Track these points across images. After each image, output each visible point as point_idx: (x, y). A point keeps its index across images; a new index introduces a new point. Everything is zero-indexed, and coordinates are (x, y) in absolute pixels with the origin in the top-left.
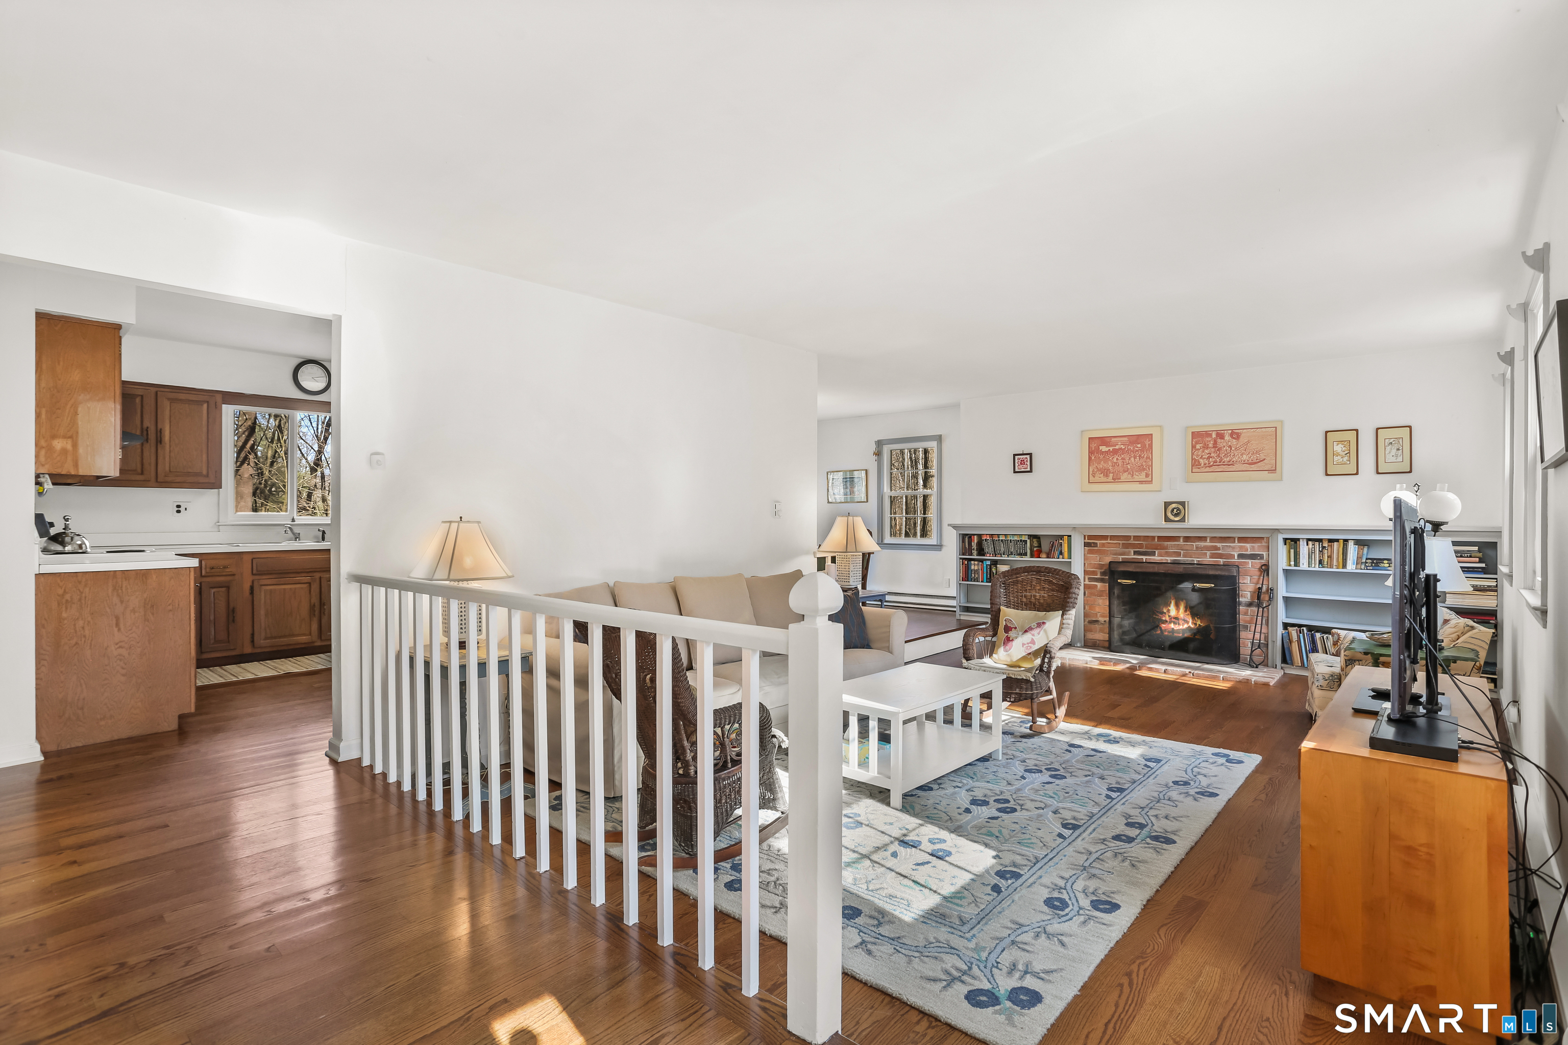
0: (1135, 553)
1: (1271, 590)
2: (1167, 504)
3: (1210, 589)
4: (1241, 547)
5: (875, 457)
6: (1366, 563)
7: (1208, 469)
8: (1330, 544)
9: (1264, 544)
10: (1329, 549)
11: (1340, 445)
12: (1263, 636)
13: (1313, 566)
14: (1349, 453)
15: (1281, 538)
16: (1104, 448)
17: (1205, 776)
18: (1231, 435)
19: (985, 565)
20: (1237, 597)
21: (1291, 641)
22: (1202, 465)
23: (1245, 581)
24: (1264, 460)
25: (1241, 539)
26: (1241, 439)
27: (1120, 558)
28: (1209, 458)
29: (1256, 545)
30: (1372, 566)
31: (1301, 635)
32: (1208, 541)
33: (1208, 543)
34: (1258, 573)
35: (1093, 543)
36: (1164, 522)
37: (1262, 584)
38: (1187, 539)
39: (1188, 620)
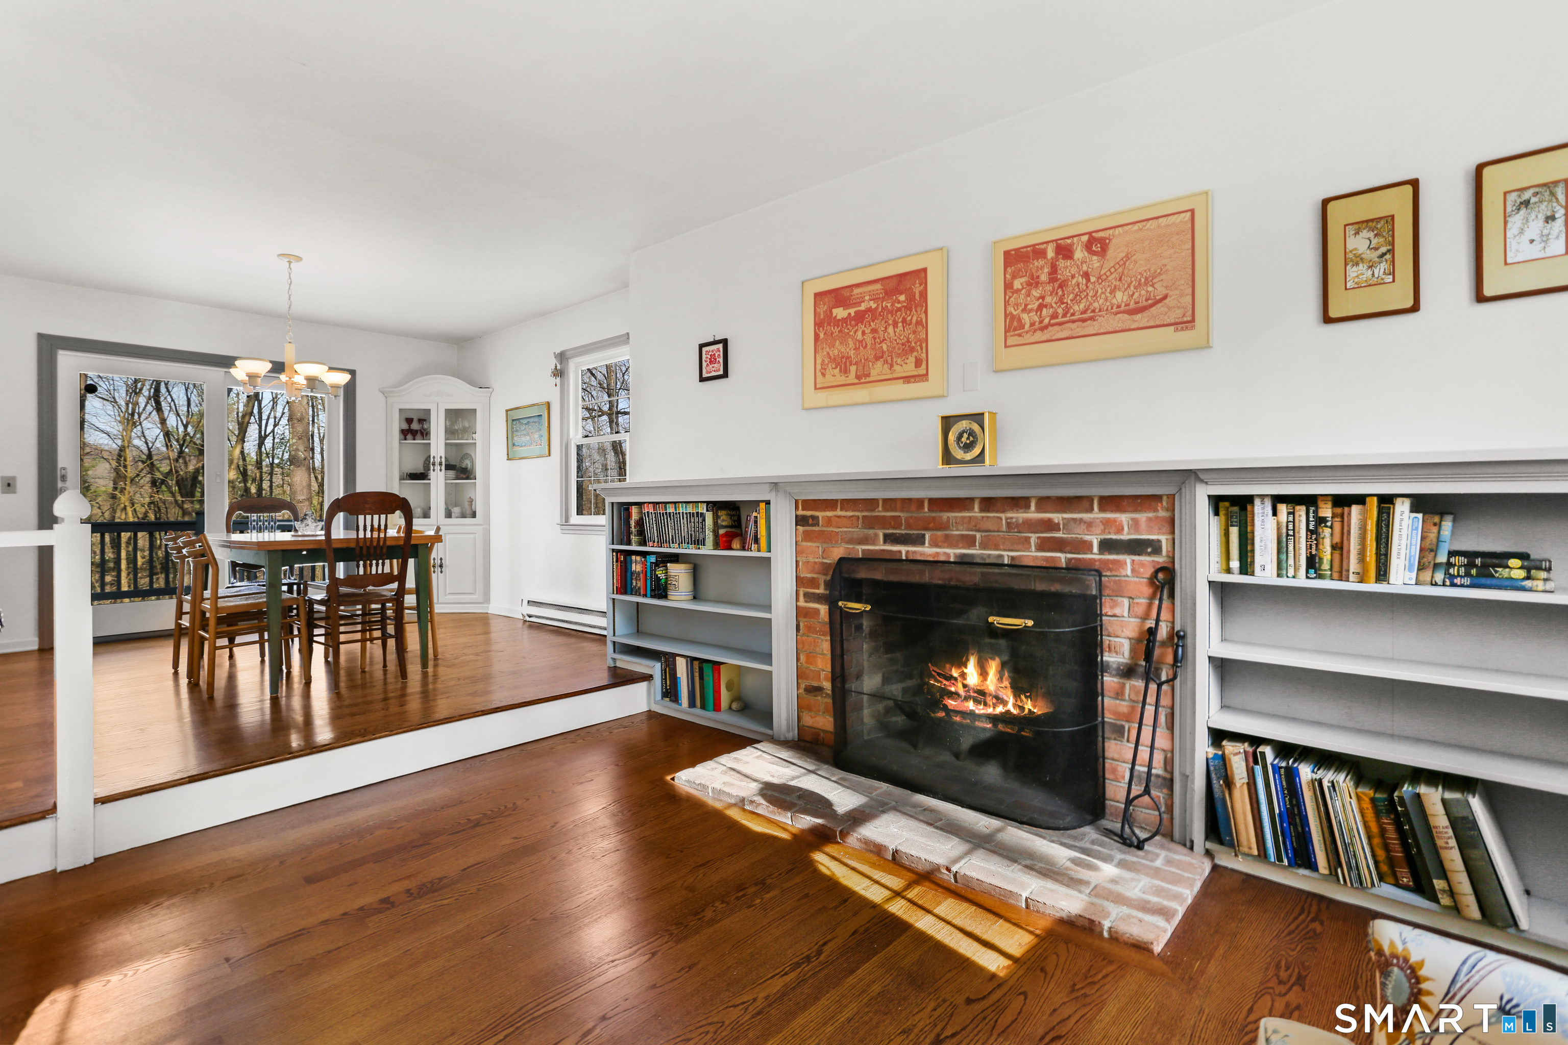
0: (889, 539)
1: (1179, 637)
2: (948, 422)
3: (1026, 630)
4: (1107, 523)
5: (555, 381)
6: (1449, 565)
7: (1039, 336)
8: (1338, 510)
9: (1162, 513)
10: (1337, 526)
11: (1365, 234)
12: (1158, 758)
13: (1291, 572)
14: (1392, 251)
15: (1202, 495)
16: (840, 313)
18: (1088, 247)
19: (648, 564)
20: (1099, 651)
21: (1229, 783)
22: (1027, 326)
23: (1117, 611)
24: (1165, 297)
25: (1110, 503)
26: (1111, 253)
27: (860, 550)
28: (1041, 307)
29: (1143, 517)
30: (1468, 574)
31: (1258, 769)
32: (1033, 508)
33: (1033, 514)
34: (1148, 591)
35: (813, 517)
36: (941, 467)
37: (1158, 620)
38: (988, 503)
39: (1005, 698)
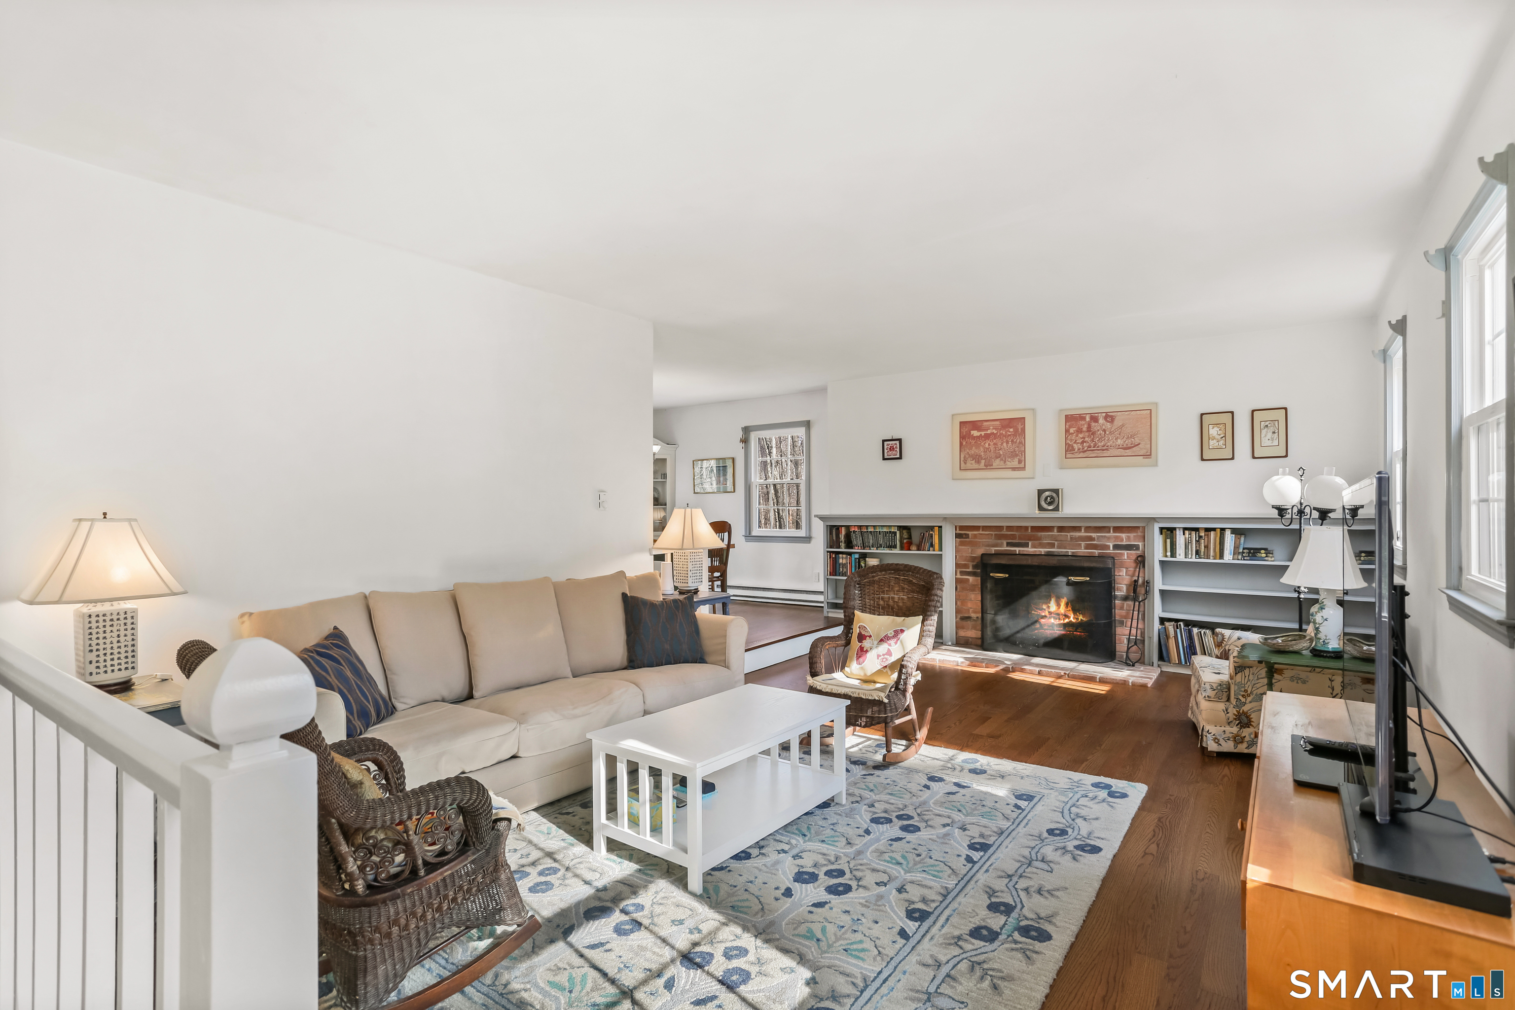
0: (1008, 544)
1: (1147, 583)
2: (1040, 492)
3: (1086, 582)
4: (1116, 537)
5: (742, 445)
6: (1243, 553)
7: (1081, 455)
8: (1207, 533)
9: (1140, 534)
10: (1206, 539)
11: (1216, 429)
12: (1139, 632)
13: (1190, 556)
14: (1225, 436)
15: (1157, 527)
16: (975, 433)
17: (1085, 819)
18: (1106, 418)
19: (853, 559)
20: (1113, 590)
21: (1168, 637)
22: (1076, 450)
23: (1121, 574)
24: (1139, 444)
25: (1117, 529)
26: (1116, 422)
27: (993, 550)
28: (1083, 442)
29: (1132, 535)
30: (1249, 556)
31: (1178, 630)
32: (1083, 531)
33: (1083, 534)
34: (1133, 565)
35: (965, 534)
36: (1037, 512)
37: (1138, 577)
38: (1061, 529)
39: (1069, 615)
